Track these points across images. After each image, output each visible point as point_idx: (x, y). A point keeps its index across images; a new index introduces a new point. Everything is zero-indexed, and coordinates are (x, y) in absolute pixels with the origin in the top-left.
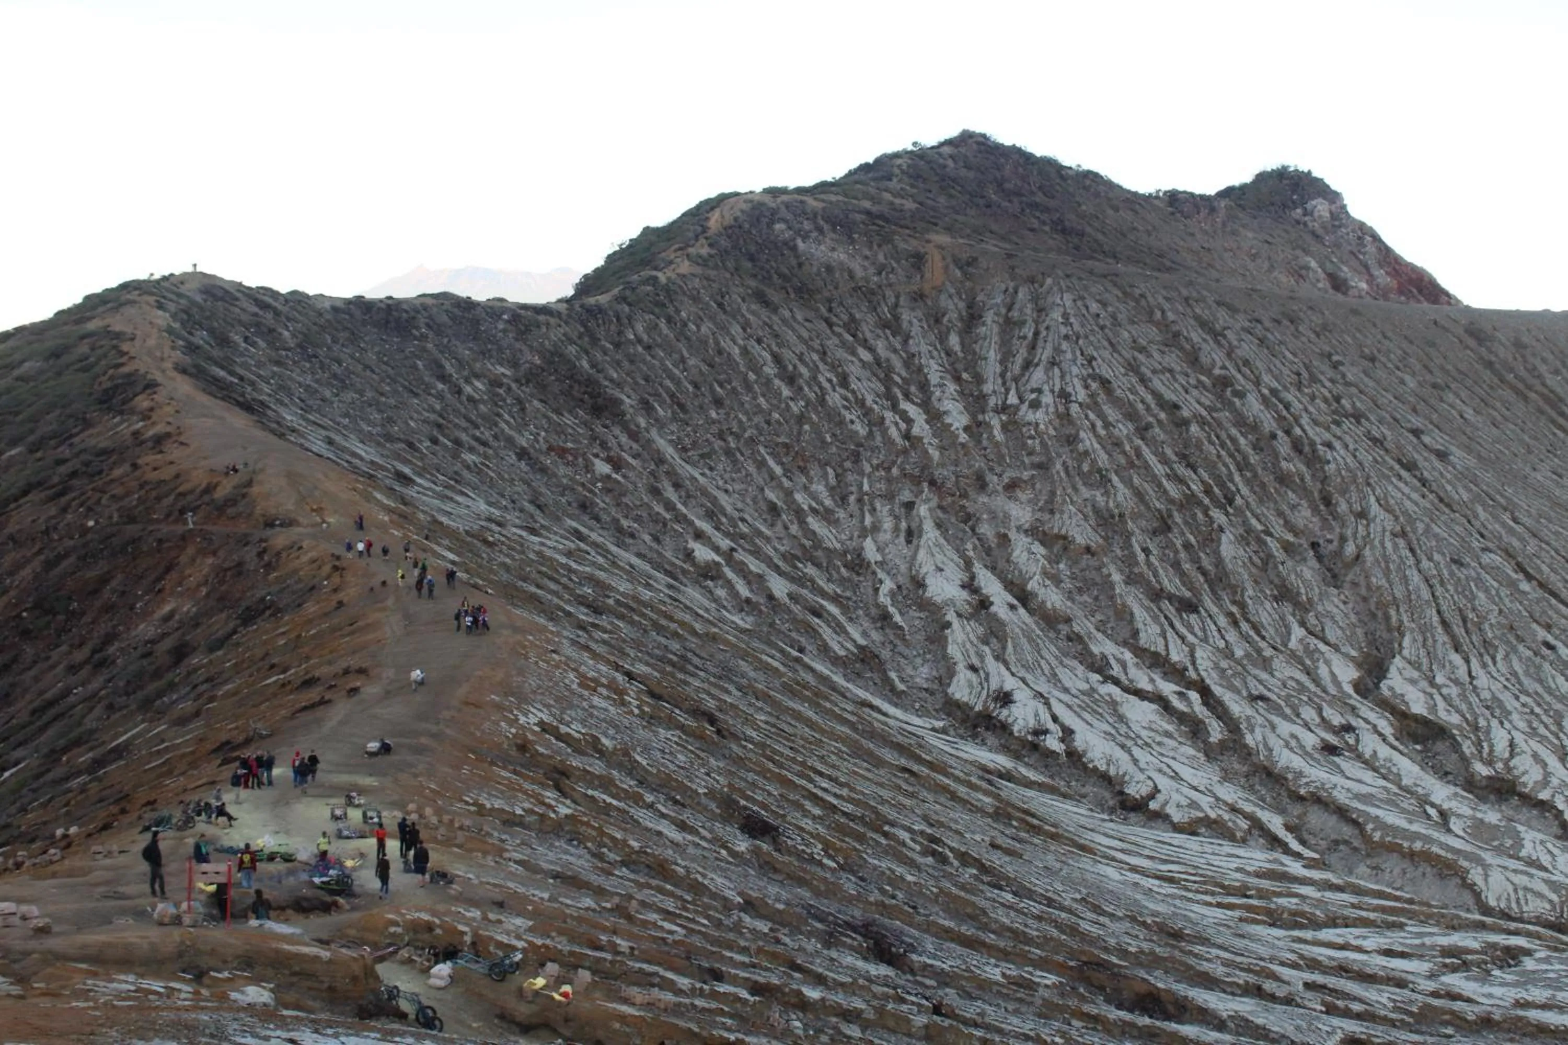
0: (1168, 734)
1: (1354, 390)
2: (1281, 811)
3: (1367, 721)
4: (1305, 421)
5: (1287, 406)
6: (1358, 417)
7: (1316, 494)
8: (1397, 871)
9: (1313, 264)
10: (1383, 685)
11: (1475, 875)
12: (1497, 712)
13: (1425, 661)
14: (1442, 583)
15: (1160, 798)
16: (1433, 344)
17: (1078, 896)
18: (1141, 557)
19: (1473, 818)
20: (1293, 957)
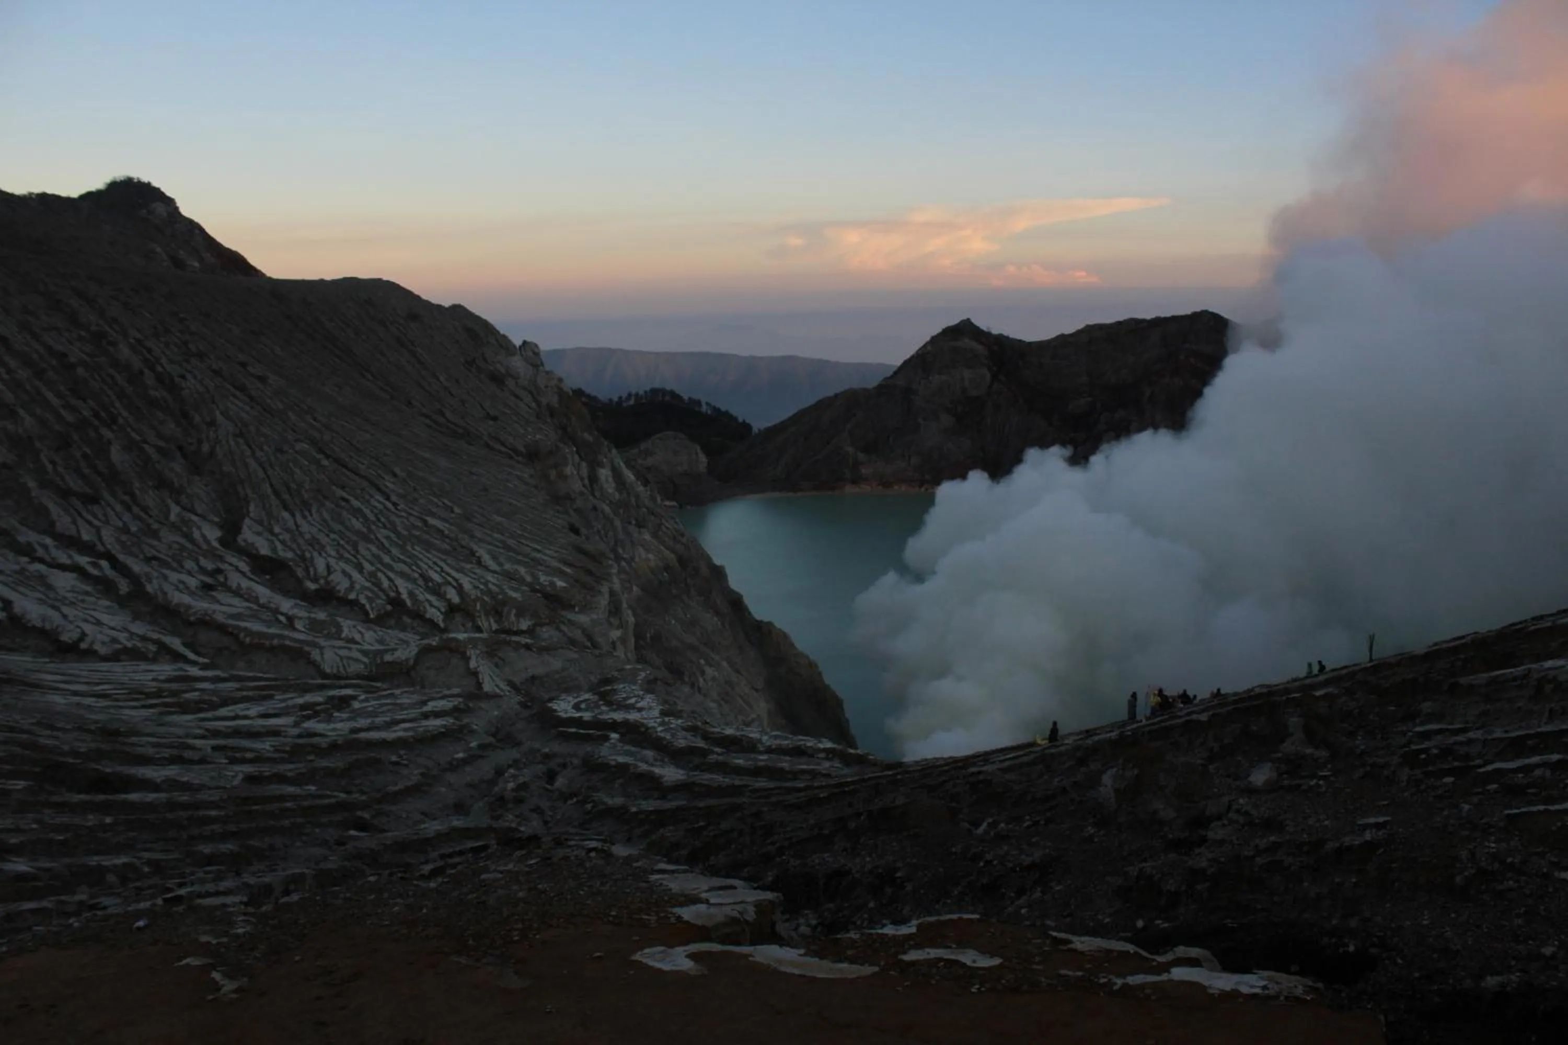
0: (87, 593)
1: (196, 337)
2: (179, 635)
3: (231, 564)
4: (164, 361)
5: (149, 351)
6: (201, 356)
7: (177, 412)
8: (264, 661)
9: (159, 250)
10: (240, 539)
11: (315, 655)
12: (317, 547)
13: (265, 519)
14: (271, 465)
15: (88, 639)
17: (34, 721)
18: (50, 467)
19: (309, 618)
20: (201, 731)
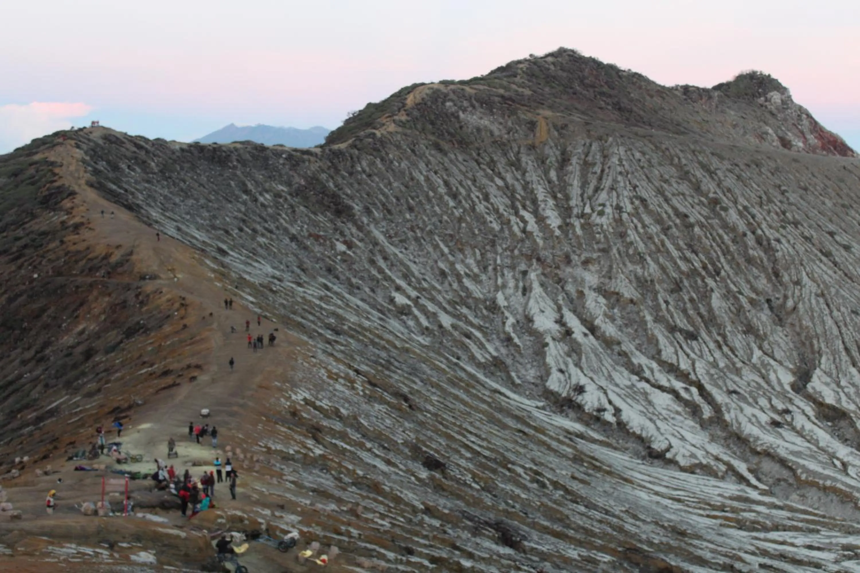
0: (678, 413)
1: (794, 208)
2: (746, 461)
3: (798, 407)
4: (764, 226)
5: (753, 217)
6: (796, 224)
7: (770, 270)
8: (815, 498)
9: (770, 131)
10: (809, 386)
13: (834, 372)
14: (846, 325)
15: (673, 451)
16: (842, 180)
17: (624, 509)
18: (664, 306)
20: (752, 548)
